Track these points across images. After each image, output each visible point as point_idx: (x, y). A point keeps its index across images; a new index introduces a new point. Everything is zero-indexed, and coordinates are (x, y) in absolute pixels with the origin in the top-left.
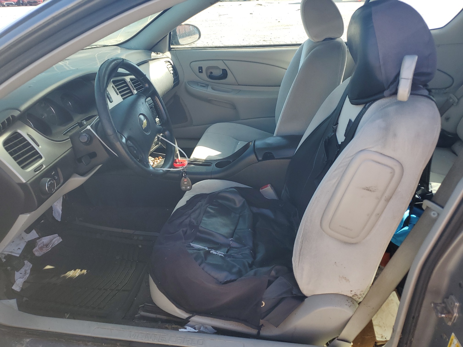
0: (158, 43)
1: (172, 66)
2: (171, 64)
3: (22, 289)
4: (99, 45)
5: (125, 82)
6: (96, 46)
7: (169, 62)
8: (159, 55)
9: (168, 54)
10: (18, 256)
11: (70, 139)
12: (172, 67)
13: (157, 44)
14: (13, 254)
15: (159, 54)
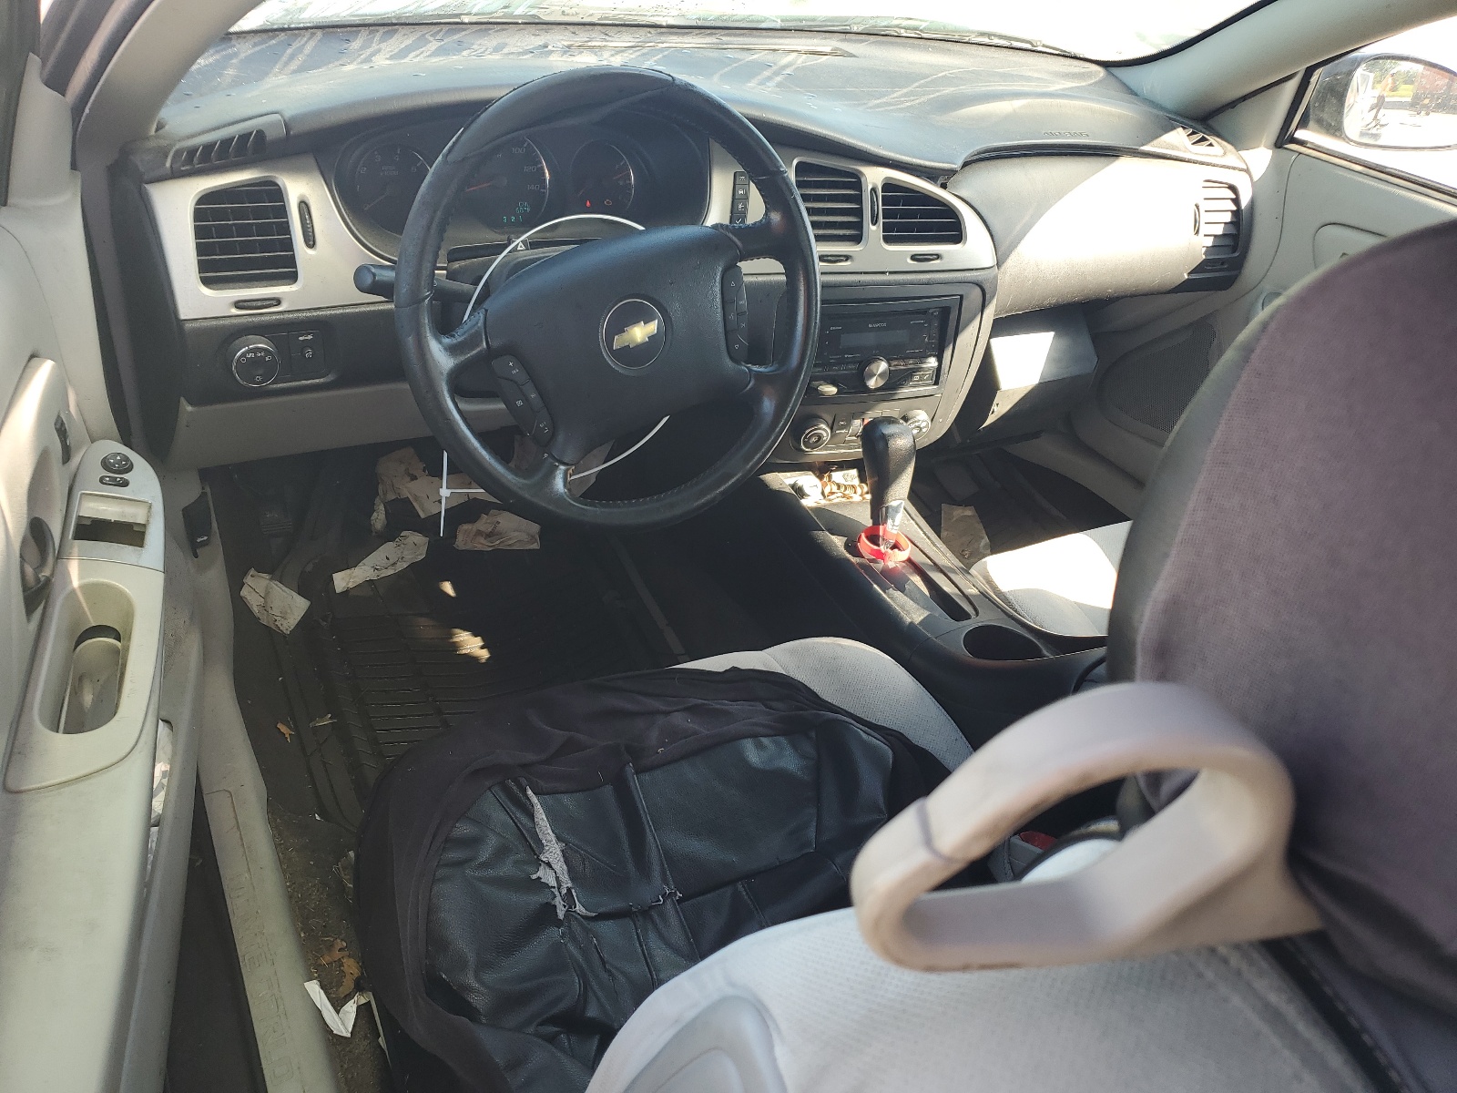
0: (1245, 98)
1: (1234, 208)
2: (1236, 201)
3: (346, 593)
4: (1044, 46)
5: (856, 182)
6: (1033, 45)
7: (1233, 188)
8: (1202, 148)
9: (1260, 158)
10: (422, 515)
11: (445, 272)
12: (1232, 211)
13: (1233, 104)
14: (415, 504)
15: (1211, 145)
